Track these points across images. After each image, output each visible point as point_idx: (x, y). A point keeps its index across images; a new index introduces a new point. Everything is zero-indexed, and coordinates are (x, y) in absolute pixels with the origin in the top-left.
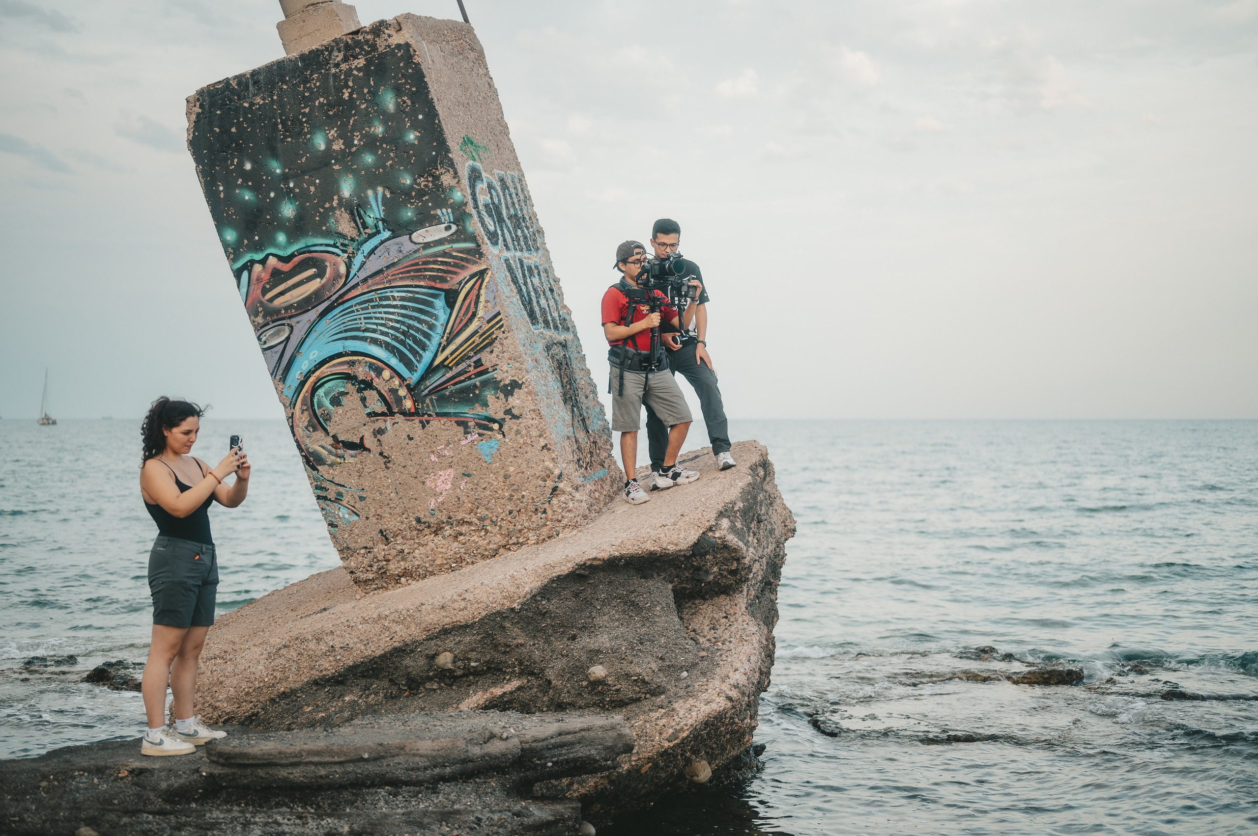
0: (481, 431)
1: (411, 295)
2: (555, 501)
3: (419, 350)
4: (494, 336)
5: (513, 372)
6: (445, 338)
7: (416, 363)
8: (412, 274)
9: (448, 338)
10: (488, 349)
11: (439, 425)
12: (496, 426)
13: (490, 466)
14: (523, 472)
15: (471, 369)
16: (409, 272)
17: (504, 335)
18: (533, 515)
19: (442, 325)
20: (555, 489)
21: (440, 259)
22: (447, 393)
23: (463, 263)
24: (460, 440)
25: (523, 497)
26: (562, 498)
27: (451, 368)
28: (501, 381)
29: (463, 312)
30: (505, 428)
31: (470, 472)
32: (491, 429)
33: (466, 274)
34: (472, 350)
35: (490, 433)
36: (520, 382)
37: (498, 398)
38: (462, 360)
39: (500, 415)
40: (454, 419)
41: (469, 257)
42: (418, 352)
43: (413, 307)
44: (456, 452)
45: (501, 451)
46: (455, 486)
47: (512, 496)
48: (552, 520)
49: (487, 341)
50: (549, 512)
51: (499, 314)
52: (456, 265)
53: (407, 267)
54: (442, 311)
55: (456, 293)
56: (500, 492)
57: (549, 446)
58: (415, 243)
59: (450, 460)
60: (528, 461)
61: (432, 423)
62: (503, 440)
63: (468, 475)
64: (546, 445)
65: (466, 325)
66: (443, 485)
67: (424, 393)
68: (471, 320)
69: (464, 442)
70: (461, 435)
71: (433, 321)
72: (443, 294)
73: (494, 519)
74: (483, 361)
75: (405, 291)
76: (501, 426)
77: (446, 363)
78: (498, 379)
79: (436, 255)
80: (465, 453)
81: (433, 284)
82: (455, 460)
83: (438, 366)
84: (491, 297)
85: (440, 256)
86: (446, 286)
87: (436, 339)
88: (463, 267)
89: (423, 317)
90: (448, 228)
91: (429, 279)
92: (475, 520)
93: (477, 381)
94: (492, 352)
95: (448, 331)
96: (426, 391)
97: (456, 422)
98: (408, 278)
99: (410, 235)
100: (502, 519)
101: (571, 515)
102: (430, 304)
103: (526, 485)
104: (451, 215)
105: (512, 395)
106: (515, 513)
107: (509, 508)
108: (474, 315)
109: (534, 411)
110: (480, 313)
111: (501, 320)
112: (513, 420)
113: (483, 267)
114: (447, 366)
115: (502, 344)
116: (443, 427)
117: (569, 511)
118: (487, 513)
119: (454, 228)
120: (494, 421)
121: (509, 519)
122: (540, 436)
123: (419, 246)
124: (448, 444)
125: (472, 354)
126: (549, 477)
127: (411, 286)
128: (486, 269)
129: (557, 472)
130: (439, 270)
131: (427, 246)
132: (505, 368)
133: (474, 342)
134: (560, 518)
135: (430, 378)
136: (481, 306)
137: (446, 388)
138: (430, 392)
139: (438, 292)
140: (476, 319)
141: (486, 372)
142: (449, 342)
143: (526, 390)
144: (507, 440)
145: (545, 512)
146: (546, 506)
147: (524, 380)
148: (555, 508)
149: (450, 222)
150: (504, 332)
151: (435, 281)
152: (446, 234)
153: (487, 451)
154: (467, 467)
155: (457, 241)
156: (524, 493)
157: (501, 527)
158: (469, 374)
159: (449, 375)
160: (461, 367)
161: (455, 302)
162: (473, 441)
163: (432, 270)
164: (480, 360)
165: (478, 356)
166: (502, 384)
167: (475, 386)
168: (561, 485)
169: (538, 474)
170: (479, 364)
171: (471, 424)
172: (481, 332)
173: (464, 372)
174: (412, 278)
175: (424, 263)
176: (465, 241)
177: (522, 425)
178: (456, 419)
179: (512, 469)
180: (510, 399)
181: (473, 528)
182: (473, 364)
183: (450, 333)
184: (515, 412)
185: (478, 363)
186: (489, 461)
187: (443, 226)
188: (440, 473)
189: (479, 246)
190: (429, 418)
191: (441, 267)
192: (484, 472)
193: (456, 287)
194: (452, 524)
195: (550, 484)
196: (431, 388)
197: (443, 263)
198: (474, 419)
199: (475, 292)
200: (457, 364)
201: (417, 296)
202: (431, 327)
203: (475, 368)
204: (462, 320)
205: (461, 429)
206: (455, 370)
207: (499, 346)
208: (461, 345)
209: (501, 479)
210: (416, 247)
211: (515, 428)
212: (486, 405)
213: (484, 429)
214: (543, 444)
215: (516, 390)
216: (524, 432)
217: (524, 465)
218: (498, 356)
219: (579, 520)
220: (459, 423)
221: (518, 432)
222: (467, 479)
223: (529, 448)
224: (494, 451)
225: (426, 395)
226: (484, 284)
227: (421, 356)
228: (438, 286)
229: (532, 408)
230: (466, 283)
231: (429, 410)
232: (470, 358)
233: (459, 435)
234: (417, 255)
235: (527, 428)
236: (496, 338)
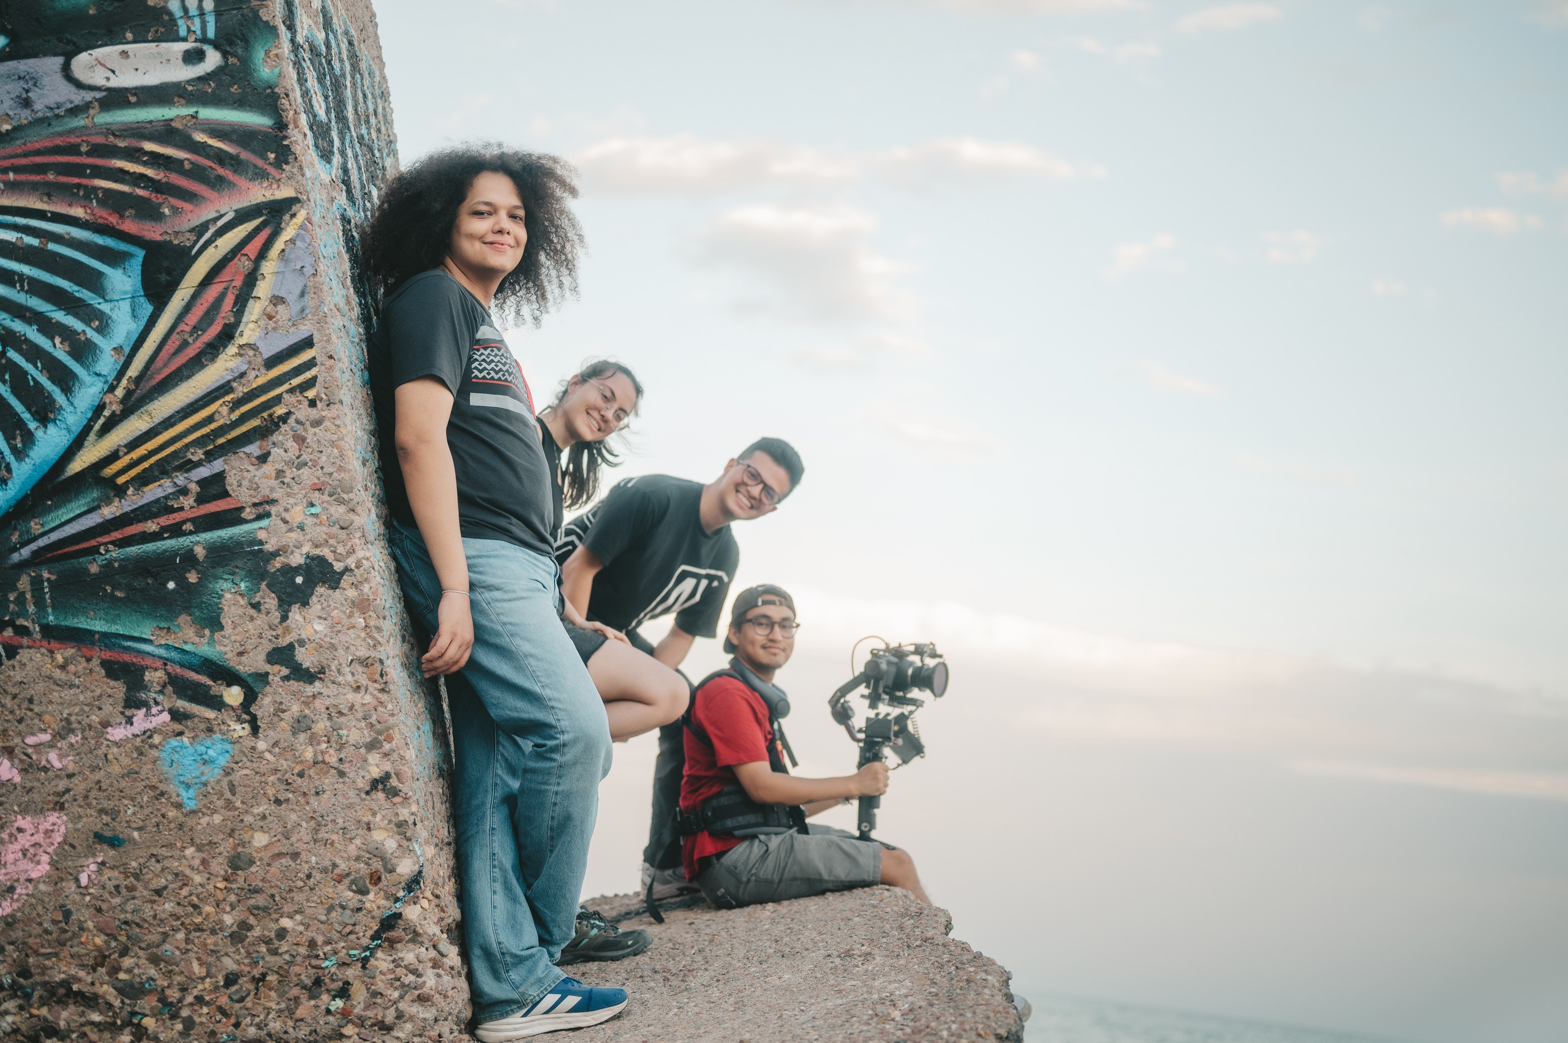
0: (182, 704)
1: (35, 242)
2: (382, 961)
3: (26, 416)
4: (280, 411)
5: (319, 532)
6: (120, 392)
7: (10, 458)
8: (51, 177)
9: (129, 393)
10: (254, 449)
11: (48, 668)
12: (234, 695)
13: (190, 822)
14: (295, 856)
15: (188, 502)
16: (41, 169)
17: (314, 413)
18: (304, 998)
19: (118, 350)
20: (390, 922)
21: (149, 146)
22: (94, 569)
23: (221, 171)
24: (106, 724)
25: (282, 934)
26: (409, 955)
27: (121, 492)
28: (275, 554)
29: (193, 318)
30: (264, 706)
31: (120, 829)
32: (217, 703)
33: (226, 206)
34: (199, 442)
35: (211, 714)
36: (338, 566)
37: (256, 606)
38: (162, 470)
39: (254, 662)
40: (99, 654)
41: (245, 155)
42: (21, 424)
43: (33, 281)
44: (87, 761)
45: (236, 777)
46: (61, 872)
47: (245, 926)
48: (361, 1022)
49: (255, 423)
50: (359, 994)
51: (308, 343)
52: (197, 174)
53: (38, 153)
54: (126, 306)
55: (184, 258)
56: (208, 909)
57: (394, 782)
58: (79, 85)
59: (62, 785)
60: (318, 822)
61: (24, 655)
62: (249, 742)
63: (114, 842)
64: (387, 776)
65: (197, 363)
66: (25, 864)
67: (16, 557)
68: (213, 349)
69: (117, 733)
70: (111, 709)
71: (91, 334)
72: (140, 254)
73: (173, 995)
74: (231, 481)
75: (15, 227)
76: (251, 697)
77: (109, 471)
78: (269, 547)
79: (140, 131)
80: (116, 769)
81: (113, 220)
82: (79, 786)
83: (81, 475)
84: (291, 289)
85: (151, 138)
86: (153, 232)
87: (89, 392)
88: (218, 183)
89: (59, 316)
90: (194, 57)
91: (102, 203)
92: (107, 991)
93: (199, 543)
94: (263, 458)
95: (133, 371)
96: (26, 552)
97: (104, 664)
98: (34, 187)
99: (69, 56)
100: (199, 1000)
101: (429, 1014)
102: (93, 281)
103: (299, 897)
104: (211, 20)
105: (305, 603)
106: (244, 983)
107: (229, 964)
108: (227, 335)
109: (365, 662)
110: (248, 332)
111: (311, 364)
112: (294, 685)
113: (285, 192)
114: (110, 482)
115: (300, 440)
116: (58, 674)
117: (422, 999)
118: (152, 972)
119: (213, 59)
120: (230, 677)
121: (223, 1001)
122: (372, 746)
123: (89, 96)
124: (66, 729)
125: (198, 455)
126: (376, 879)
127: (40, 215)
128: (295, 200)
129: (406, 868)
130: (139, 179)
131: (116, 98)
132: (297, 515)
133: (210, 419)
134: (390, 1016)
135: (49, 510)
136: (254, 310)
137: (95, 551)
138: (39, 558)
139: (123, 246)
140: (232, 349)
141: (233, 517)
142: (131, 406)
143: (352, 593)
144: (262, 745)
145: (344, 992)
146: (351, 973)
147: (351, 562)
148: (380, 985)
149: (204, 40)
150: (312, 403)
151: (120, 212)
152: (185, 73)
153: (189, 767)
154: (114, 813)
155: (216, 101)
156: (286, 922)
157: (189, 1024)
158: (177, 517)
159: (108, 512)
160: (153, 492)
161: (172, 287)
162: (148, 734)
163: (120, 175)
164: (220, 477)
165: (218, 465)
166: (277, 563)
167: (189, 558)
168: (412, 913)
169: (343, 866)
170: (214, 489)
171: (154, 677)
172: (240, 390)
173: (161, 507)
174: (49, 191)
175: (99, 150)
176: (240, 103)
177: (319, 704)
178: (107, 655)
179: (260, 839)
180: (296, 614)
181: (96, 1017)
182: (194, 488)
183: (138, 380)
184: (305, 657)
185: (215, 487)
186: (191, 805)
187: (180, 47)
188: (21, 822)
189: (281, 126)
190: (17, 640)
191: (150, 172)
192: (166, 836)
193: (186, 240)
194: (28, 996)
195: (375, 902)
196: (42, 542)
197: (156, 160)
198: (166, 661)
199: (243, 264)
200: (143, 480)
201: (52, 246)
202: (82, 351)
203: (201, 500)
204: (185, 344)
205: (118, 689)
206: (133, 501)
207: (291, 444)
208: (168, 423)
209: (219, 866)
210: (79, 97)
211: (295, 708)
212: (213, 622)
213: (193, 699)
214: (376, 773)
215: (320, 590)
216: (321, 726)
217: (304, 833)
218: (280, 473)
219: (446, 1031)
220: (113, 670)
221: (301, 725)
222: (105, 854)
223: (329, 781)
224: (213, 774)
225: (23, 565)
226: (279, 245)
227: (29, 438)
228: (130, 226)
229: (363, 653)
230: (221, 232)
231: (23, 613)
232: (189, 466)
233: (108, 708)
234: (79, 122)
235: (334, 713)
236: (284, 419)
